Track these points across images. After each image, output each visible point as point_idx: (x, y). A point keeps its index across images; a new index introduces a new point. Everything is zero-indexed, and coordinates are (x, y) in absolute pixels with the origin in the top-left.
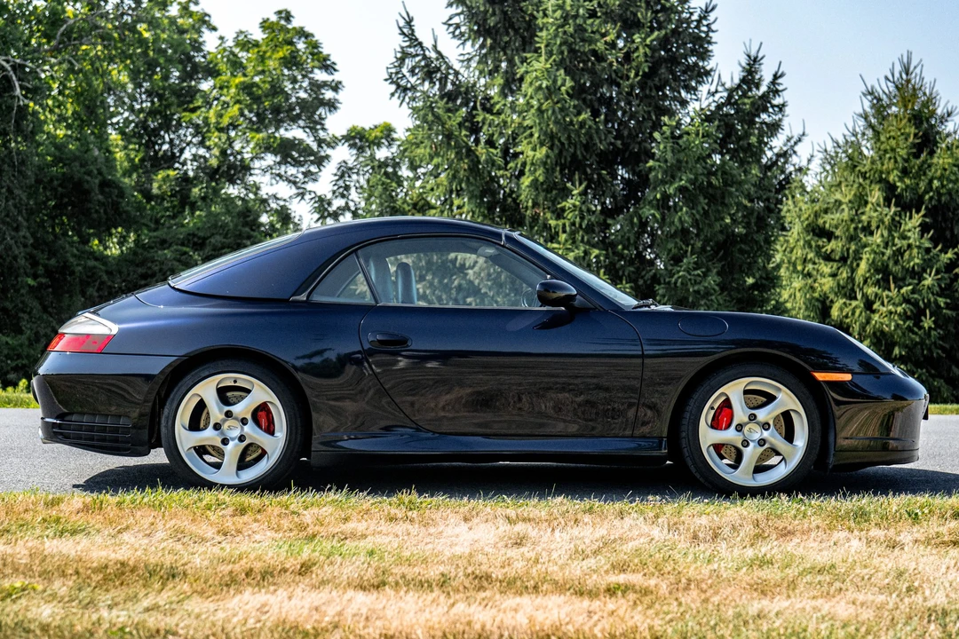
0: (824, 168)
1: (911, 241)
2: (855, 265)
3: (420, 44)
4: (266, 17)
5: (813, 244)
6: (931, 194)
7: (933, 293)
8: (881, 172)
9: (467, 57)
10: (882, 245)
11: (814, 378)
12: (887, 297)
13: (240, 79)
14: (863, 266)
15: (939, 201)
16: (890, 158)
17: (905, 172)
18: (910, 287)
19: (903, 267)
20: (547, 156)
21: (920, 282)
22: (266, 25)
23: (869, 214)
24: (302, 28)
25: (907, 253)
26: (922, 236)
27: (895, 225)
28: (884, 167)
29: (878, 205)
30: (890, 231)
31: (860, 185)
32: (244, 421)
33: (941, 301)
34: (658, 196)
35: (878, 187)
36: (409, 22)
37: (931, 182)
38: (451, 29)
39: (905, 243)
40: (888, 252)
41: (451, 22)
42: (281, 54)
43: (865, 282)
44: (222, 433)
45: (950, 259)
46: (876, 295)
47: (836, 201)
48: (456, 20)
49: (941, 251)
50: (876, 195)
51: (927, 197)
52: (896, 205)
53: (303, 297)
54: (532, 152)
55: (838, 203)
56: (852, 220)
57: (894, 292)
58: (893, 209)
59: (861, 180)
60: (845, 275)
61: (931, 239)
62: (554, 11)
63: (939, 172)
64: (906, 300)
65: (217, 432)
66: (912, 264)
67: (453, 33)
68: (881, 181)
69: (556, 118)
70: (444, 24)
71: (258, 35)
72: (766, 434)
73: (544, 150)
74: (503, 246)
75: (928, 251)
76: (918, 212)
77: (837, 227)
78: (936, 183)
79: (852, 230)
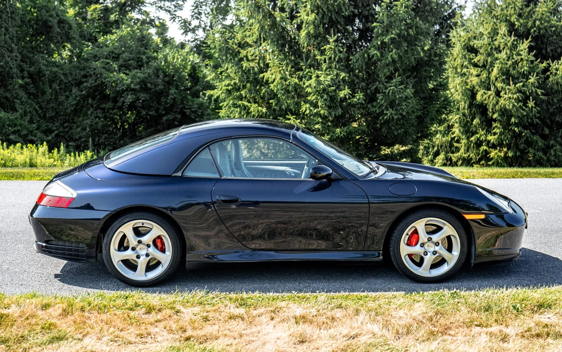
11: (464, 217)
32: (148, 246)
44: (137, 252)
53: (179, 174)
65: (134, 252)
72: (437, 248)
74: (291, 143)
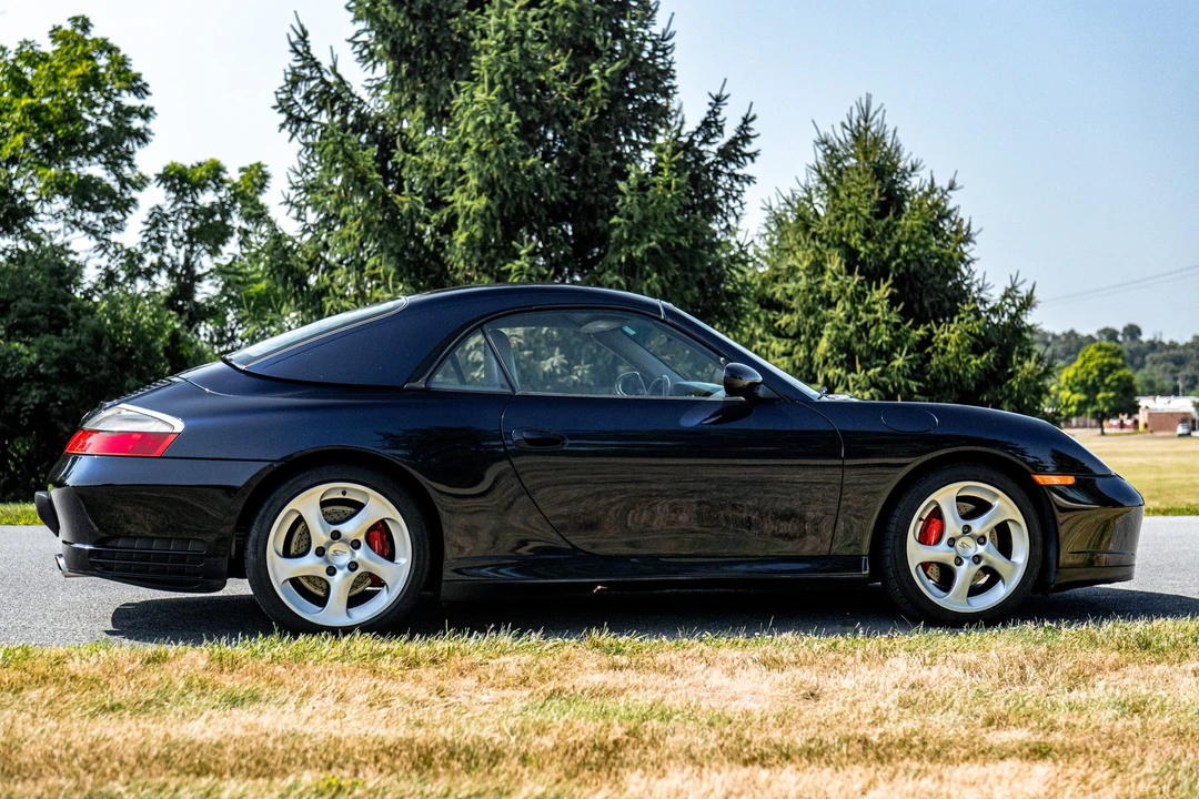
0: (769, 229)
1: (879, 315)
2: (812, 343)
3: (317, 65)
4: (57, 25)
5: (762, 317)
6: (899, 261)
7: (903, 375)
8: (841, 235)
9: (375, 82)
10: (844, 318)
11: (1034, 482)
12: (853, 379)
14: (824, 344)
15: (907, 269)
16: (851, 218)
17: (868, 235)
18: (879, 369)
19: (868, 346)
20: (488, 208)
21: (889, 362)
22: (56, 34)
23: (828, 283)
24: (105, 40)
25: (874, 328)
26: (891, 309)
27: (859, 297)
28: (845, 229)
29: (841, 273)
30: (853, 303)
31: (817, 248)
32: (356, 545)
33: (914, 385)
34: (623, 259)
35: (837, 251)
36: (303, 37)
37: (897, 247)
38: (357, 48)
39: (871, 316)
40: (851, 327)
41: (357, 39)
42: (79, 71)
43: (825, 362)
44: (327, 561)
45: (922, 336)
46: (839, 377)
47: (789, 267)
48: (364, 37)
49: (911, 327)
50: (835, 262)
51: (894, 264)
52: (860, 273)
53: (421, 384)
54: (467, 201)
55: (793, 270)
56: (810, 290)
57: (860, 375)
58: (857, 278)
59: (818, 243)
60: (801, 354)
61: (900, 313)
62: (497, 32)
63: (907, 235)
64: (874, 384)
65: (320, 559)
66: (879, 342)
67: (361, 52)
68: (840, 244)
69: (501, 161)
70: (349, 41)
71: (47, 47)
72: (981, 549)
73: (484, 200)
74: (663, 321)
75: (897, 326)
76: (885, 281)
77: (790, 298)
78: (904, 248)
79: (810, 301)
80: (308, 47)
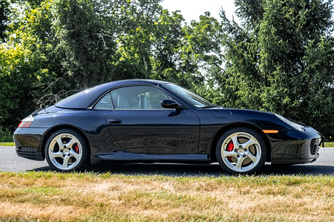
3: (227, 20)
4: (201, 15)
9: (244, 23)
11: (263, 132)
13: (192, 36)
20: (268, 56)
22: (201, 18)
24: (213, 18)
32: (70, 149)
34: (308, 69)
36: (223, 13)
38: (237, 14)
41: (237, 12)
42: (205, 27)
44: (64, 153)
48: (239, 11)
53: (91, 108)
54: (263, 55)
62: (269, 5)
65: (61, 153)
67: (238, 15)
69: (270, 42)
70: (235, 12)
71: (198, 21)
72: (246, 153)
73: (267, 54)
74: (157, 88)
80: (224, 15)
